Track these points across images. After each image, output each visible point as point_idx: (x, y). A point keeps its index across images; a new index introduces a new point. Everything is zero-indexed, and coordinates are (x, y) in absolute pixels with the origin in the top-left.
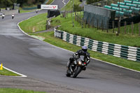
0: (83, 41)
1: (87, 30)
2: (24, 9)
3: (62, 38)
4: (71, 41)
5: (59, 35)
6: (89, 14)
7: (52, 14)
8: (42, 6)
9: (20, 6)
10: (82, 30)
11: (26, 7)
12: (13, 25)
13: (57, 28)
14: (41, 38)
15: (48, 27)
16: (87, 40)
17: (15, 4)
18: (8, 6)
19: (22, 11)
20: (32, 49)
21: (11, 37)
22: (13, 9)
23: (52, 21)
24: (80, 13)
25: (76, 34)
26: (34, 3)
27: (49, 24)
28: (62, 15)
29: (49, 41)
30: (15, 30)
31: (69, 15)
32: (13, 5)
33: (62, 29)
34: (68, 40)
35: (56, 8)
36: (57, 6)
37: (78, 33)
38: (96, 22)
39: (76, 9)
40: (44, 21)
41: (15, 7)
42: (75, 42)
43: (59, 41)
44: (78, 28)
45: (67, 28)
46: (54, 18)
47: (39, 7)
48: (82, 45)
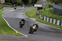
0: (53, 21)
1: (55, 16)
2: (27, 6)
3: (43, 19)
4: (48, 21)
5: (42, 18)
6: (56, 9)
7: (39, 8)
9: (25, 5)
10: (53, 16)
11: (28, 6)
12: (22, 13)
13: (41, 15)
14: (34, 19)
15: (37, 15)
16: (55, 20)
17: (23, 4)
18: (20, 5)
19: (26, 7)
20: (30, 24)
22: (22, 6)
23: (39, 12)
24: (52, 8)
25: (50, 18)
27: (38, 13)
28: (43, 9)
29: (38, 21)
30: (23, 16)
31: (47, 9)
32: (22, 5)
33: (43, 15)
34: (46, 20)
35: (41, 6)
36: (41, 5)
37: (51, 17)
38: (58, 12)
39: (50, 6)
40: (36, 12)
41: (23, 6)
42: (49, 21)
43: (42, 21)
44: (51, 15)
46: (40, 10)
47: (34, 6)
48: (53, 22)
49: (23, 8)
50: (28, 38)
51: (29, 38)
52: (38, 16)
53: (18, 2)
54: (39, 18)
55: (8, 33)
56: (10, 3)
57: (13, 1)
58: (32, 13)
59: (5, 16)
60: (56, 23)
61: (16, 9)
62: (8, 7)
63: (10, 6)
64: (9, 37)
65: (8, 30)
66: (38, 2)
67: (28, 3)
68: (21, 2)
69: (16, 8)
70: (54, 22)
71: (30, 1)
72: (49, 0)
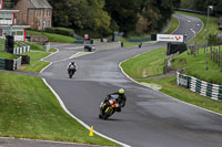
2: (131, 41)
4: (203, 92)
5: (184, 82)
7: (174, 48)
8: (158, 36)
9: (124, 36)
11: (132, 38)
12: (111, 65)
13: (181, 72)
14: (156, 88)
15: (167, 70)
17: (116, 33)
18: (105, 35)
19: (127, 44)
20: (140, 104)
21: (109, 84)
22: (113, 40)
23: (173, 60)
24: (219, 49)
25: (211, 82)
26: (146, 32)
27: (169, 64)
28: (189, 51)
29: (168, 92)
30: (115, 74)
31: (201, 51)
32: (113, 35)
33: (189, 73)
34: (198, 90)
35: (181, 40)
36: (182, 37)
37: (215, 79)
39: (213, 41)
40: (161, 61)
41: (116, 37)
42: (209, 94)
43: (183, 92)
44: (214, 72)
46: (177, 56)
47: (154, 38)
48: (220, 97)
49: (117, 45)
52: (167, 75)
53: (99, 23)
54: (174, 82)
55: (58, 135)
56: (69, 27)
57: (81, 19)
58: (147, 66)
59: (50, 74)
61: (90, 50)
62: (64, 42)
63: (70, 38)
66: (170, 25)
67: (133, 29)
68: (109, 23)
69: (90, 45)
71: (142, 20)
72: (208, 18)
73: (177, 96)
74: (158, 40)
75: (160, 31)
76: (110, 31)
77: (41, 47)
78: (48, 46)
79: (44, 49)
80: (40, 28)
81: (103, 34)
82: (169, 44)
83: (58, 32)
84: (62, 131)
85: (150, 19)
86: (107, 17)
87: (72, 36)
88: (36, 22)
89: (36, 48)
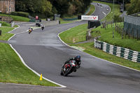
0: (123, 51)
1: (128, 41)
2: (65, 20)
3: (102, 49)
4: (111, 52)
5: (99, 46)
6: (129, 25)
7: (92, 24)
8: (82, 17)
9: (61, 17)
10: (122, 41)
11: (66, 18)
12: (53, 35)
13: (97, 39)
14: (81, 49)
15: (88, 38)
16: (127, 51)
17: (56, 15)
19: (62, 22)
22: (54, 20)
23: (92, 32)
24: (120, 24)
25: (116, 45)
26: (75, 14)
27: (90, 34)
28: (102, 26)
29: (89, 52)
30: (55, 41)
31: (110, 26)
32: (54, 16)
33: (102, 40)
34: (108, 51)
35: (97, 19)
36: (97, 17)
37: (118, 43)
39: (117, 19)
40: (84, 32)
41: (56, 18)
42: (115, 53)
43: (99, 52)
44: (118, 39)
45: (107, 39)
46: (94, 29)
47: (80, 18)
48: (122, 55)
49: (56, 22)
50: (66, 90)
51: (69, 90)
52: (88, 41)
53: (45, 9)
54: (93, 46)
56: (26, 11)
57: (33, 6)
58: (76, 35)
59: (14, 41)
60: (130, 58)
61: (39, 26)
62: (23, 21)
63: (27, 19)
64: (24, 89)
65: (21, 72)
66: (90, 10)
67: (67, 12)
68: (51, 9)
69: (40, 23)
70: (126, 55)
71: (72, 7)
72: (114, 5)
73: (95, 55)
74: (82, 19)
75: (83, 13)
76: (52, 13)
77: (8, 24)
78: (13, 24)
79: (11, 26)
80: (7, 12)
81: (48, 16)
82: (89, 21)
83: (19, 15)
84: (22, 78)
85: (77, 6)
86: (50, 5)
87: (28, 17)
88: (5, 8)
89: (5, 25)
